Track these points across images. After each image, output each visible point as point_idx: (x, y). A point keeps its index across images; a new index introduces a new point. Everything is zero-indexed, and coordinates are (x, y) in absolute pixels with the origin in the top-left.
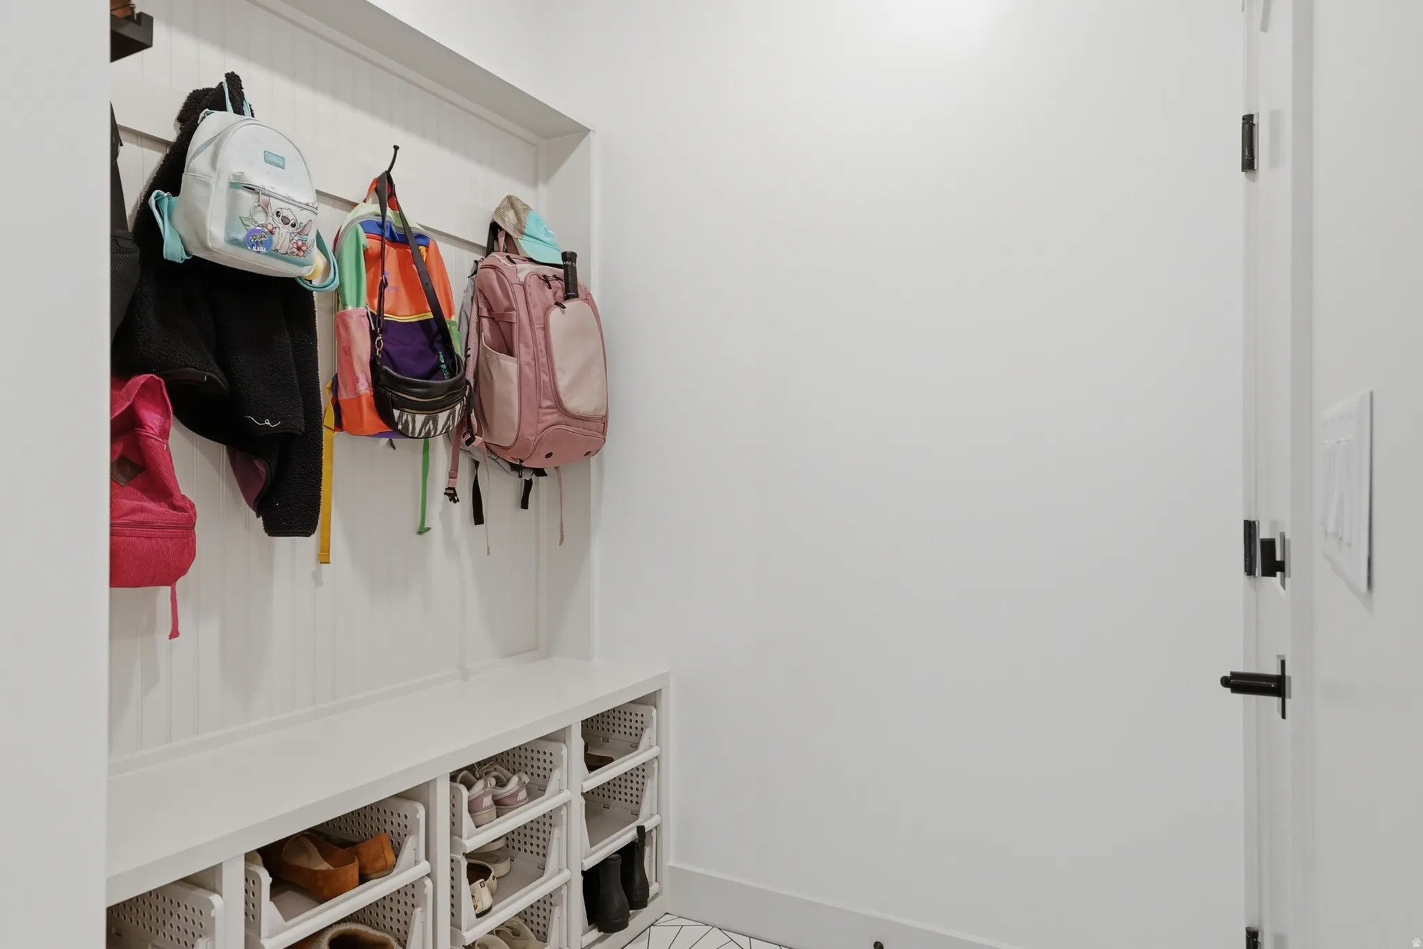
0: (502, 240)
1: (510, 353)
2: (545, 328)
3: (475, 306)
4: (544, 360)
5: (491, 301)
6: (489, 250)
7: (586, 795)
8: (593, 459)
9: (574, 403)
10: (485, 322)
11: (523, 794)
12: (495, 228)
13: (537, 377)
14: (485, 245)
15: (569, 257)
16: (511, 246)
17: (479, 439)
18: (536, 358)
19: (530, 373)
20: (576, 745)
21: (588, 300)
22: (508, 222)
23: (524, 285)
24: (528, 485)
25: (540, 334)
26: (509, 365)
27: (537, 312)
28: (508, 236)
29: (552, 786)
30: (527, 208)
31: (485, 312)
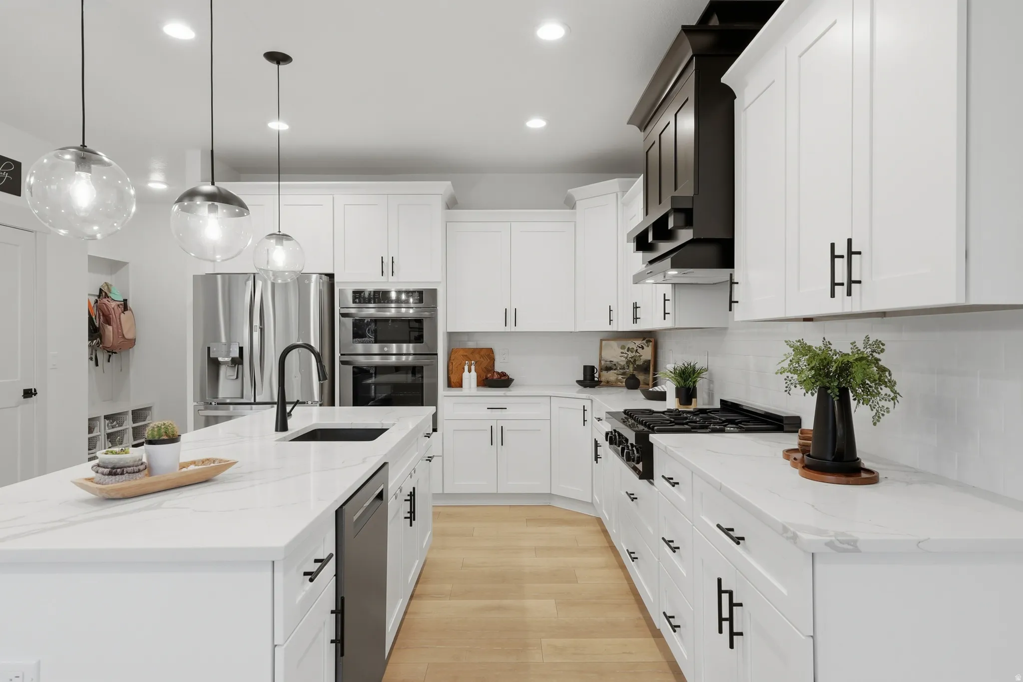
0: (104, 294)
1: (110, 324)
2: (120, 319)
3: (98, 312)
4: (119, 326)
5: (104, 312)
6: (99, 296)
7: (133, 428)
8: (131, 349)
9: (127, 337)
10: (102, 317)
11: (117, 425)
12: (101, 290)
13: (118, 332)
14: (98, 294)
15: (126, 300)
16: (107, 296)
17: (101, 346)
18: (117, 326)
19: (115, 330)
20: (130, 416)
21: (131, 310)
22: (105, 289)
23: (113, 308)
24: (110, 356)
25: (118, 320)
26: (110, 328)
27: (117, 315)
28: (106, 293)
29: (124, 424)
30: (111, 285)
31: (101, 314)
